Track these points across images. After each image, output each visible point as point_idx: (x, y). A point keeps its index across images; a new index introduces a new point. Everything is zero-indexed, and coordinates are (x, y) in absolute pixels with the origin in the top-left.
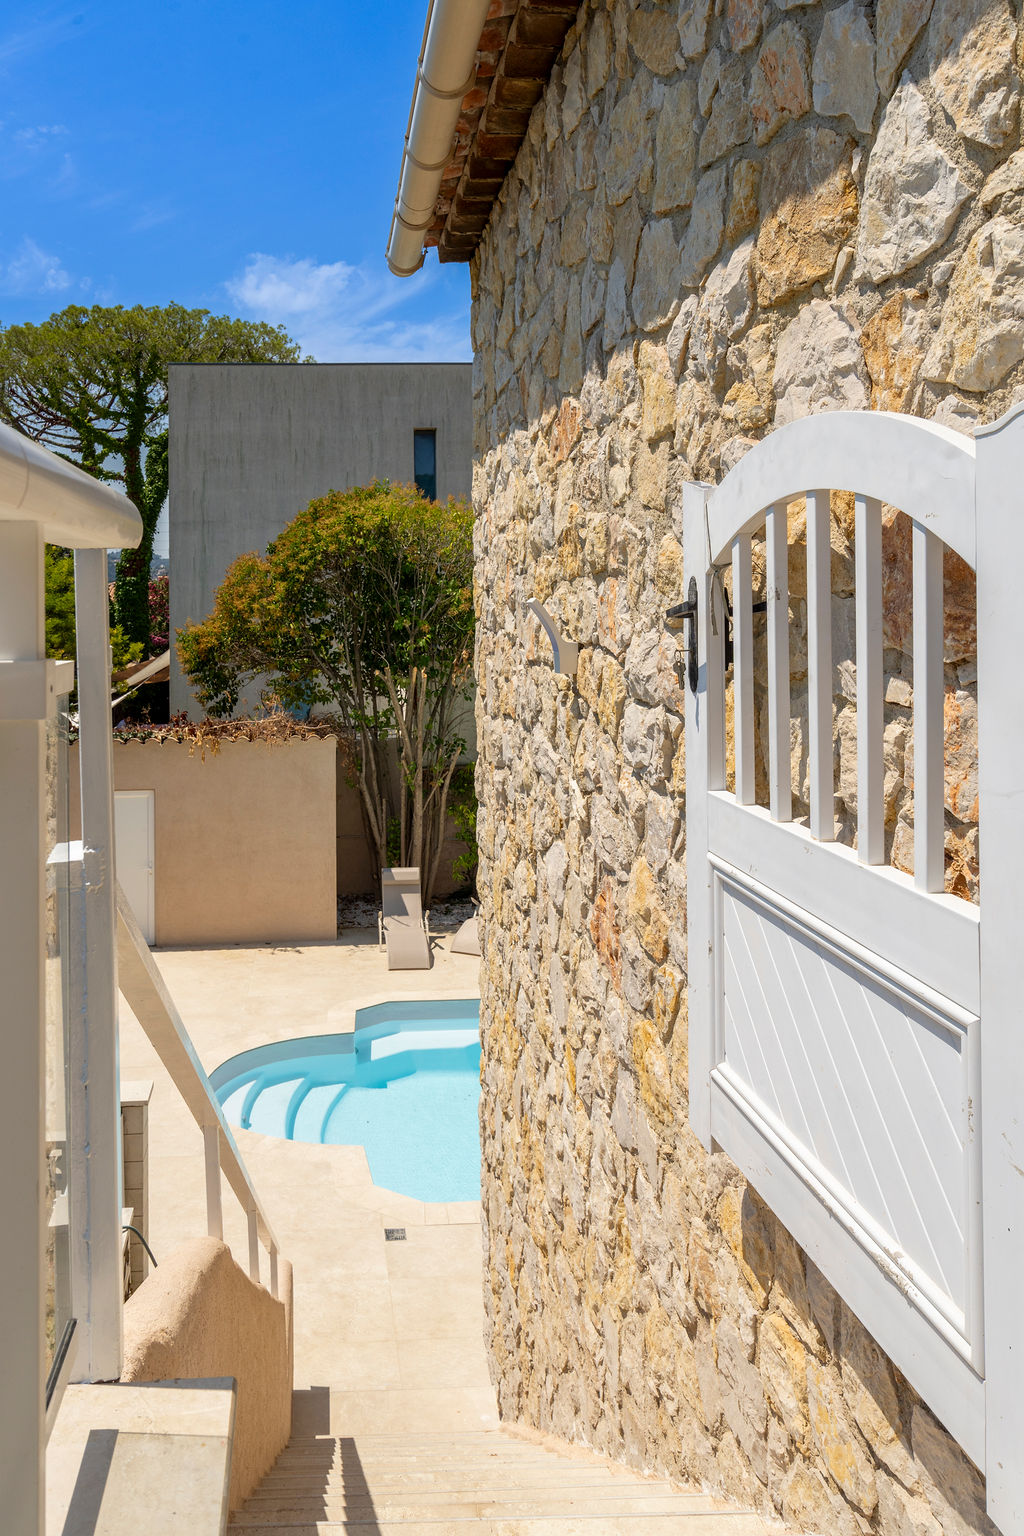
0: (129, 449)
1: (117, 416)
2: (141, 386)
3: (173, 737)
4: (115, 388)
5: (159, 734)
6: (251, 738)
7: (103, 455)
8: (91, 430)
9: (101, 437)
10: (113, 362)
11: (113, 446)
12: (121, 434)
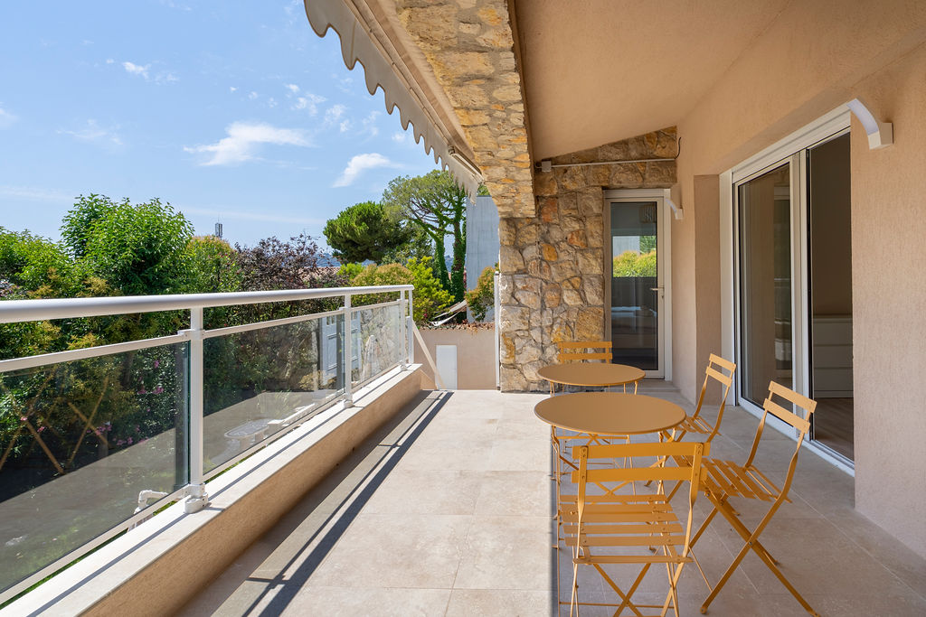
0: (456, 222)
1: (451, 210)
2: (460, 199)
3: (463, 328)
4: (450, 200)
5: (458, 326)
6: (488, 328)
7: (446, 225)
8: (442, 216)
9: (446, 219)
10: (449, 191)
11: (449, 221)
12: (452, 216)
